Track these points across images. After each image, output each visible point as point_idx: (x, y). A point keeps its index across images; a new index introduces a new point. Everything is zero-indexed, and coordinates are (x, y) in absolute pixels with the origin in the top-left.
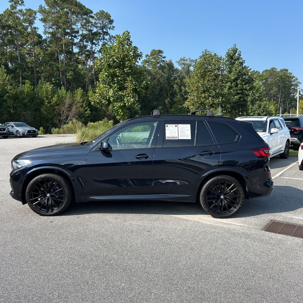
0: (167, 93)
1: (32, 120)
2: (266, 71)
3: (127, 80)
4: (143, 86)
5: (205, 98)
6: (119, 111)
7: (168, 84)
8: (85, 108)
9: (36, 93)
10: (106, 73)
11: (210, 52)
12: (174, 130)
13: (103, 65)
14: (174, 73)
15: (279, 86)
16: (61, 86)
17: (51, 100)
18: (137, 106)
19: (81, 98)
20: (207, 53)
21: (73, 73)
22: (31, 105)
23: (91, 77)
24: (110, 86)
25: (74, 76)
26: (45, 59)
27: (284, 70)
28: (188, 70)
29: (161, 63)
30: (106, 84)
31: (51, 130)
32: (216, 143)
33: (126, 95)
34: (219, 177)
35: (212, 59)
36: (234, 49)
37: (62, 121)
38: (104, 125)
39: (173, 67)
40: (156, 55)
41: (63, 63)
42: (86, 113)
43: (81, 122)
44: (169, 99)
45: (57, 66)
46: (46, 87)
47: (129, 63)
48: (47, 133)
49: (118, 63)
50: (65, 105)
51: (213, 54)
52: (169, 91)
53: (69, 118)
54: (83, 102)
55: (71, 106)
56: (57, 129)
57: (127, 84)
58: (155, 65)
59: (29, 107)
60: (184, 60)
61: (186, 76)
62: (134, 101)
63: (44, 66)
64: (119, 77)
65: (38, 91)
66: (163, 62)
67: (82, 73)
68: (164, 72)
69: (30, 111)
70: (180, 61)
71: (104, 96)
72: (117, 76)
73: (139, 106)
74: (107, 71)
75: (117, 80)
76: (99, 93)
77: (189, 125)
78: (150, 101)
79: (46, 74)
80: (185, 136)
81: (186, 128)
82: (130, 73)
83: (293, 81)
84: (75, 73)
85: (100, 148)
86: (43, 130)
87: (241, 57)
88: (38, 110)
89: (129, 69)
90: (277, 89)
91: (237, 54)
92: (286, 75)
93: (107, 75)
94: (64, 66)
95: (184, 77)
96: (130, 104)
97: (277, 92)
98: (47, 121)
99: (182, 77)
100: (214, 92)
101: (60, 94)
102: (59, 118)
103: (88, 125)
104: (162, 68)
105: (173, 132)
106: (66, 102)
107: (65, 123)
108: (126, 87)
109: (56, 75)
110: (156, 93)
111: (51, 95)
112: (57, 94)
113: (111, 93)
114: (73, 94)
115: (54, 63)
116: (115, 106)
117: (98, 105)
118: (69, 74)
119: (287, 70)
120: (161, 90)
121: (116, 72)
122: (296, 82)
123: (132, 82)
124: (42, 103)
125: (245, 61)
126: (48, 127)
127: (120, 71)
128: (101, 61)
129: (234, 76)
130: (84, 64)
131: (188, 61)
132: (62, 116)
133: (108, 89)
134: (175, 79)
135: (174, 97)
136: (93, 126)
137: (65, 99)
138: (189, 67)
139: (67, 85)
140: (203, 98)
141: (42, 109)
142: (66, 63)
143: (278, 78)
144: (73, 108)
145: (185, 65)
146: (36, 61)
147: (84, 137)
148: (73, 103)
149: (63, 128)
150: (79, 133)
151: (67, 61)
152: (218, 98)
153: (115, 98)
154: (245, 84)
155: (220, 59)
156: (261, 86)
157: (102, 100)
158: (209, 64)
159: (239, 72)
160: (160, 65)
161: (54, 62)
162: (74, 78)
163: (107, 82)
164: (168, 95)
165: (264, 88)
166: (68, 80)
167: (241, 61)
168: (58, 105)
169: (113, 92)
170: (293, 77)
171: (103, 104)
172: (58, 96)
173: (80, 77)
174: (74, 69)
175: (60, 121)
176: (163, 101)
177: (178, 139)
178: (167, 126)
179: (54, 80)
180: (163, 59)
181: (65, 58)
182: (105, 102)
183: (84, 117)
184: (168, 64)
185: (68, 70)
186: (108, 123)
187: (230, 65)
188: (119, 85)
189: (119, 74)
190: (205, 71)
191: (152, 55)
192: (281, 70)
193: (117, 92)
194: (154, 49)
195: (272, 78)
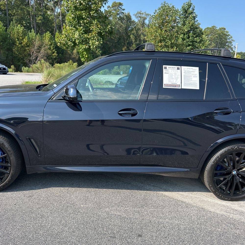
0: (125, 41)
1: (5, 59)
2: (208, 28)
3: (92, 23)
4: (107, 30)
5: (161, 47)
6: (84, 54)
7: (126, 34)
8: (52, 50)
9: (8, 33)
10: (73, 15)
11: (168, 4)
12: (175, 74)
13: (70, 6)
14: (132, 25)
15: (217, 42)
16: (31, 29)
17: (22, 41)
18: (99, 52)
19: (49, 41)
20: (165, 5)
21: (42, 18)
22: (4, 44)
23: (59, 23)
24: (76, 28)
25: (43, 21)
26: (17, 3)
27: (223, 28)
28: (143, 23)
29: (121, 15)
30: (72, 26)
31: (21, 68)
32: (233, 96)
33: (91, 37)
34: (235, 147)
35: (170, 11)
36: (189, 3)
37: (32, 61)
38: (69, 67)
39: (131, 19)
40: (116, 7)
41: (33, 8)
42: (53, 55)
43: (49, 63)
44: (126, 47)
45: (28, 10)
46: (17, 29)
47: (95, 6)
48: (18, 72)
49: (85, 5)
50: (35, 46)
51: (171, 6)
52: (127, 40)
53: (38, 59)
54: (51, 45)
55: (40, 48)
56: (27, 68)
57: (92, 27)
58: (116, 16)
59: (2, 46)
60: (140, 14)
61: (141, 28)
62: (99, 45)
63: (16, 9)
64: (85, 20)
65: (10, 32)
66: (122, 14)
67: (50, 18)
68: (123, 23)
69: (3, 50)
70: (137, 14)
71: (70, 38)
72: (83, 19)
73: (101, 52)
74: (74, 13)
75: (83, 22)
76: (65, 35)
77: (197, 69)
78: (109, 48)
79: (17, 17)
80: (192, 85)
81: (192, 73)
82: (96, 16)
83: (229, 39)
84: (44, 18)
85: (65, 97)
86: (14, 68)
87: (194, 11)
88: (10, 50)
89: (95, 13)
90: (215, 45)
91: (191, 8)
92: (223, 33)
93: (73, 17)
94: (34, 10)
95: (139, 28)
96: (94, 47)
97: (215, 47)
98: (19, 60)
99: (137, 29)
100: (170, 42)
101: (30, 36)
102: (29, 58)
103: (54, 66)
104: (121, 19)
105: (173, 77)
106: (35, 44)
107: (35, 63)
108: (92, 30)
109: (27, 19)
110: (115, 41)
111: (22, 37)
112: (28, 36)
113: (77, 35)
114: (42, 37)
115: (25, 8)
116: (80, 49)
117: (64, 46)
118: (39, 19)
119: (225, 29)
120: (119, 39)
121: (82, 14)
122: (230, 40)
123: (98, 26)
124: (14, 43)
125: (197, 15)
126: (19, 65)
127: (86, 13)
128: (68, 2)
129: (188, 29)
130: (53, 10)
131: (143, 15)
132: (32, 57)
133: (74, 31)
134: (132, 30)
135: (130, 46)
136: (59, 67)
137: (35, 41)
138: (144, 20)
139: (36, 29)
140: (159, 47)
141: (14, 49)
142: (35, 8)
143: (217, 35)
144: (42, 50)
145: (141, 18)
146: (8, 4)
147: (50, 76)
148: (42, 45)
149: (32, 68)
150: (46, 72)
151: (37, 6)
152: (172, 47)
153: (81, 40)
154: (196, 37)
155: (177, 11)
156: (207, 40)
157: (68, 42)
158: (167, 16)
159: (192, 25)
160: (120, 16)
161: (25, 6)
162: (43, 23)
163: (73, 24)
164: (125, 44)
165: (209, 42)
166: (37, 24)
167: (194, 16)
168: (28, 46)
169: (79, 34)
170: (229, 35)
171: (68, 46)
172: (29, 38)
173: (48, 21)
174: (43, 14)
175: (30, 61)
176: (121, 49)
177: (180, 88)
178: (166, 68)
179: (25, 23)
180: (122, 11)
181: (35, 3)
182: (70, 44)
183: (52, 59)
184: (126, 16)
185: (38, 14)
186: (72, 65)
187: (184, 18)
188: (84, 28)
189: (85, 17)
190: (162, 22)
191: (113, 7)
192: (220, 29)
193: (83, 35)
194: (115, 2)
195: (212, 35)
